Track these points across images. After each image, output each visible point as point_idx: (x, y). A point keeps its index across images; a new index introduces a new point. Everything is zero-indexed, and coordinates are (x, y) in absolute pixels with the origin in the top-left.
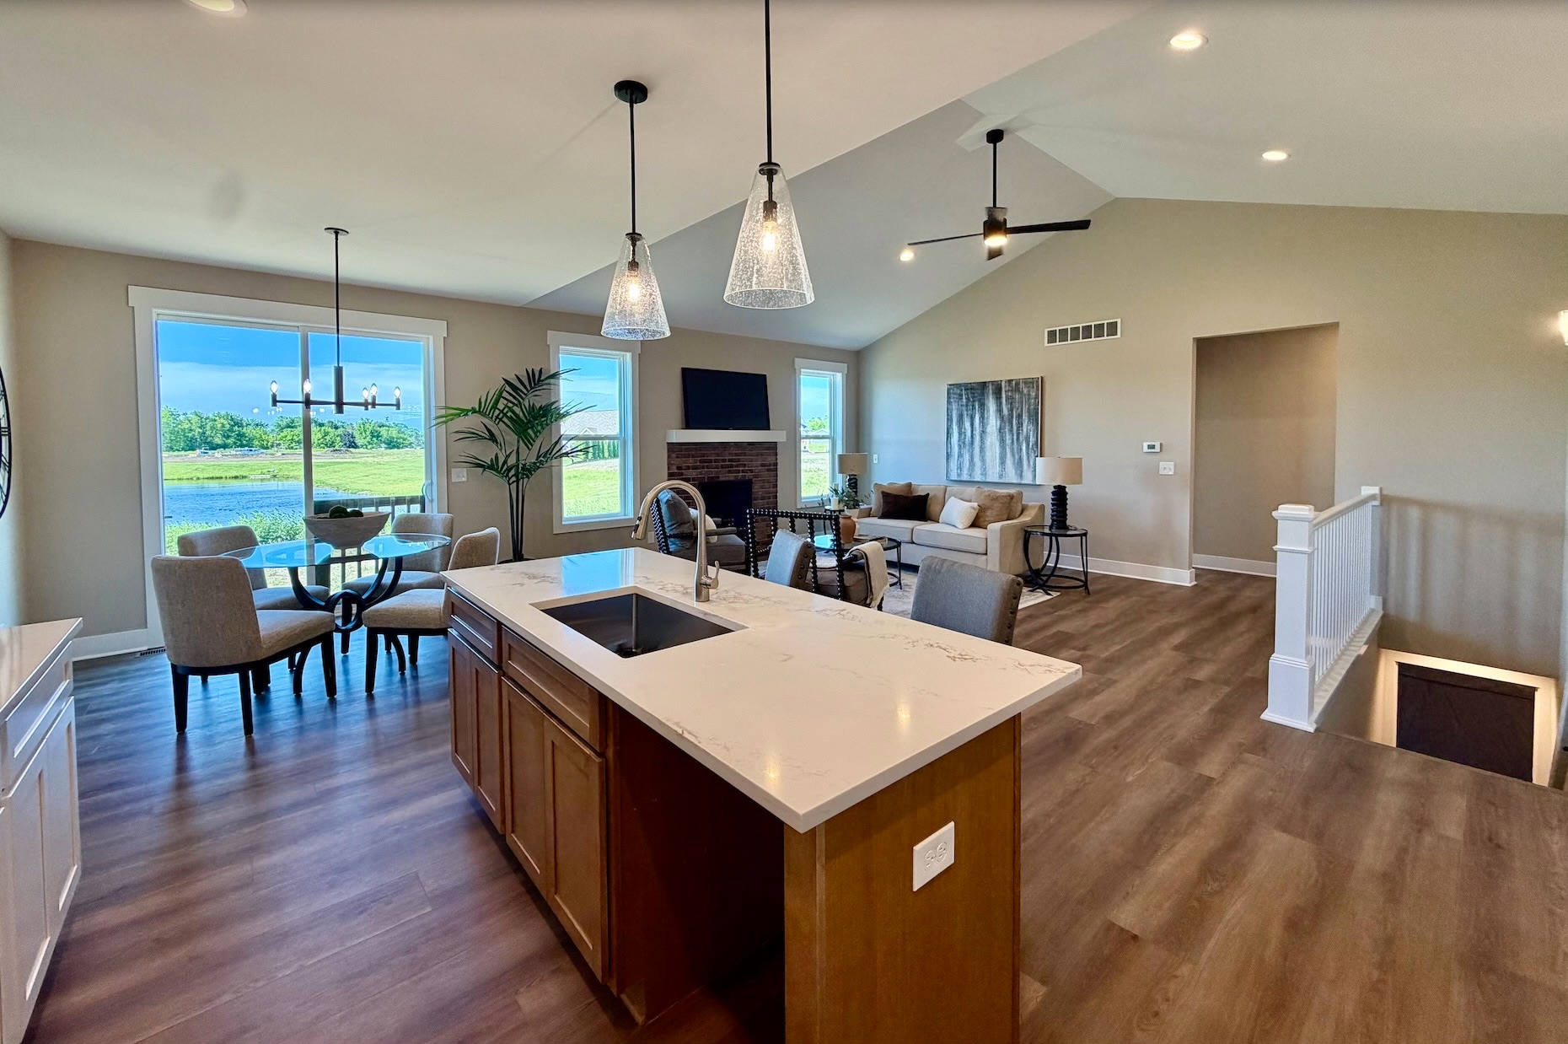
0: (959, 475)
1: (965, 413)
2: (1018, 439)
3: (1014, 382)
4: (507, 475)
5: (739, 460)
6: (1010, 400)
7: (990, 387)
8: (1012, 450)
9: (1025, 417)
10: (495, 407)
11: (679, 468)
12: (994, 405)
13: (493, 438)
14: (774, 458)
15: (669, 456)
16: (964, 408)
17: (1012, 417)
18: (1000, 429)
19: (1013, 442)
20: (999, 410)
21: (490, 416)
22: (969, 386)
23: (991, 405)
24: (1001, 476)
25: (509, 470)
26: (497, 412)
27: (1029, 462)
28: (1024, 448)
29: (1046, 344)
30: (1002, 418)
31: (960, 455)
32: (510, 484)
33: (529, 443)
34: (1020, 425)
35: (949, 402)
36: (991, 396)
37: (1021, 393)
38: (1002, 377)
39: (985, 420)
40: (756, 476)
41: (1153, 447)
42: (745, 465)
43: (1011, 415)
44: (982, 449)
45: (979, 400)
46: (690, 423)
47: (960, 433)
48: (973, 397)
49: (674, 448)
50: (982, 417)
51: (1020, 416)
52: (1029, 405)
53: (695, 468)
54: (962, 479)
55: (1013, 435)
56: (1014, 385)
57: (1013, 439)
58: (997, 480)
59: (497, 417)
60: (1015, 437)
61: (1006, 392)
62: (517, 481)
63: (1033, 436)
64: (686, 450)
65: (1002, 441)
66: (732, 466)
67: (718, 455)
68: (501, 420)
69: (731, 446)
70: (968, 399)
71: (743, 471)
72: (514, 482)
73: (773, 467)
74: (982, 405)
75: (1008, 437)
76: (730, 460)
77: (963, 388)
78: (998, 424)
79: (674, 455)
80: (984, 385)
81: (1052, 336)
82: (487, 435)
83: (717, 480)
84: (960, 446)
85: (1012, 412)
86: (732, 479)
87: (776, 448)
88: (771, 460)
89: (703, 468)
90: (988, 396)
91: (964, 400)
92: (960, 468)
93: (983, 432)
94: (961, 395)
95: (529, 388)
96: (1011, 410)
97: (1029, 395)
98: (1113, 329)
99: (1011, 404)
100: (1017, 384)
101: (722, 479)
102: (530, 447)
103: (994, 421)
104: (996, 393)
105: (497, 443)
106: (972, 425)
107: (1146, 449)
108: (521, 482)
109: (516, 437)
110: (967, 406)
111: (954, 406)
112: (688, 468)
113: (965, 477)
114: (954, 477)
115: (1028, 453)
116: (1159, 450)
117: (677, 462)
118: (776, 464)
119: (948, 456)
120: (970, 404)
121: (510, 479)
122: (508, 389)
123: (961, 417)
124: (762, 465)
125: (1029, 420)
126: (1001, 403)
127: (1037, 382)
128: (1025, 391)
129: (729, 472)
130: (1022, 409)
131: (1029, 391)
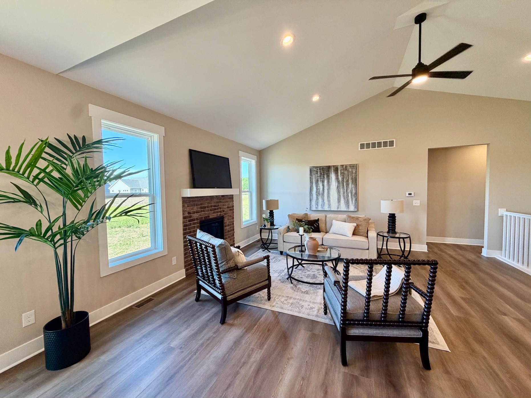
0: (316, 208)
1: (319, 180)
2: (347, 191)
3: (344, 166)
4: (52, 240)
5: (218, 206)
6: (343, 174)
7: (332, 168)
8: (344, 196)
9: (350, 181)
10: (32, 165)
11: (189, 213)
12: (335, 176)
13: (29, 199)
14: (232, 203)
15: (183, 206)
16: (319, 178)
17: (344, 182)
18: (338, 187)
19: (344, 193)
20: (337, 178)
21: (26, 175)
22: (321, 168)
23: (333, 176)
24: (338, 208)
25: (54, 235)
26: (36, 171)
27: (352, 201)
28: (350, 195)
29: (359, 149)
30: (338, 182)
31: (317, 199)
32: (56, 248)
33: (78, 203)
34: (348, 185)
35: (311, 175)
36: (333, 173)
37: (348, 171)
38: (338, 163)
39: (330, 183)
40: (225, 214)
41: (410, 194)
42: (220, 208)
43: (343, 181)
44: (328, 197)
45: (327, 174)
46: (194, 185)
47: (317, 189)
48: (323, 173)
49: (186, 201)
50: (328, 182)
51: (347, 181)
52: (352, 176)
53: (197, 212)
54: (318, 210)
55: (344, 189)
56: (345, 168)
57: (344, 191)
58: (336, 210)
59: (36, 177)
60: (345, 191)
61: (340, 170)
62: (65, 244)
63: (354, 190)
64: (193, 201)
65: (339, 192)
66: (215, 209)
67: (208, 203)
68: (41, 180)
69: (214, 198)
70: (321, 173)
71: (220, 212)
72: (61, 245)
73: (231, 208)
74: (328, 176)
75: (341, 190)
76: (214, 206)
77: (318, 168)
78: (337, 185)
79: (186, 205)
80: (329, 167)
81: (362, 146)
82: (20, 196)
83: (208, 218)
84: (317, 195)
85: (344, 179)
86: (215, 216)
87: (233, 198)
88: (231, 204)
89: (202, 211)
90: (331, 173)
91: (319, 174)
92: (317, 204)
93: (329, 189)
94: (317, 172)
95: (74, 152)
96: (343, 179)
97: (352, 172)
98: (391, 143)
99: (343, 175)
100: (346, 167)
101: (211, 217)
102: (80, 207)
103: (335, 183)
104: (335, 171)
105: (36, 205)
106: (323, 185)
107: (407, 195)
108: (69, 245)
109: (62, 197)
110: (320, 176)
111: (314, 177)
112: (194, 213)
113: (320, 208)
114: (314, 208)
115: (352, 198)
116: (413, 196)
117: (188, 209)
118: (233, 207)
119: (311, 200)
120: (322, 175)
121: (55, 243)
122: (47, 150)
123: (317, 181)
124: (228, 208)
125: (352, 183)
126: (338, 176)
127: (356, 166)
128: (350, 170)
129: (214, 213)
130: (349, 177)
131: (352, 170)
